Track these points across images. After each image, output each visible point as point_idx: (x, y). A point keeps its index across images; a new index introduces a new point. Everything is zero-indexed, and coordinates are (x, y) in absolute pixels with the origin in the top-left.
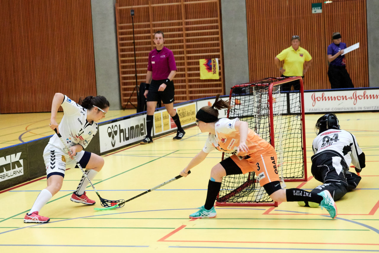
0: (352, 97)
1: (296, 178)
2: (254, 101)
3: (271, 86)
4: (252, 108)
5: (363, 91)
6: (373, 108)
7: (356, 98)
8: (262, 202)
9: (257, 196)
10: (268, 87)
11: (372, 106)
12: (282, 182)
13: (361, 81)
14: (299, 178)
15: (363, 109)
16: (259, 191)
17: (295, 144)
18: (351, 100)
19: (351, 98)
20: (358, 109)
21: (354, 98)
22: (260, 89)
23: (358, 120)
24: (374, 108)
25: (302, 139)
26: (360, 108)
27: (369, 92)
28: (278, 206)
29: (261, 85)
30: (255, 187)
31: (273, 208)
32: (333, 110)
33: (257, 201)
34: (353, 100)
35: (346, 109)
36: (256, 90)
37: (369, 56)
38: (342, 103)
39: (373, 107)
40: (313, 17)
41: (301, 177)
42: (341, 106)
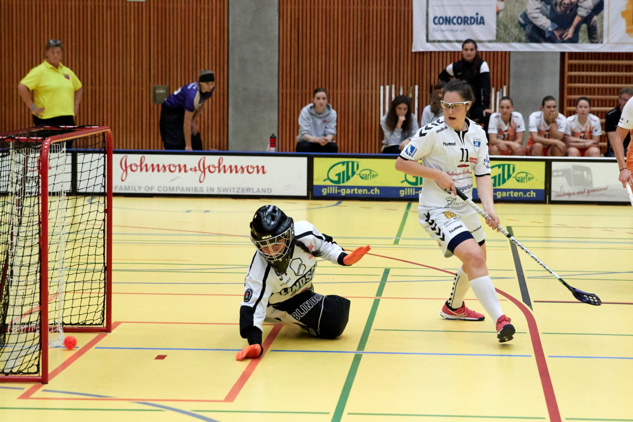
0: (197, 168)
1: (89, 325)
2: (10, 170)
3: (46, 143)
4: (7, 184)
5: (218, 157)
6: (234, 191)
7: (204, 169)
8: (15, 373)
9: (7, 361)
10: (40, 143)
11: (233, 187)
12: (59, 332)
13: (215, 139)
14: (96, 326)
15: (215, 192)
16: (12, 352)
17: (91, 259)
18: (194, 172)
19: (195, 170)
20: (207, 191)
21: (200, 170)
22: (24, 148)
23: (206, 213)
24: (236, 190)
25: (104, 248)
26: (211, 188)
27: (228, 160)
28: (49, 382)
29: (27, 140)
30: (4, 344)
31: (39, 387)
32: (161, 191)
33: (6, 371)
34: (199, 173)
35: (184, 191)
36: (15, 149)
37: (230, 92)
38: (178, 177)
39: (234, 189)
40: (128, 7)
41: (99, 324)
42: (174, 184)
